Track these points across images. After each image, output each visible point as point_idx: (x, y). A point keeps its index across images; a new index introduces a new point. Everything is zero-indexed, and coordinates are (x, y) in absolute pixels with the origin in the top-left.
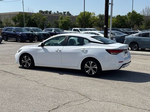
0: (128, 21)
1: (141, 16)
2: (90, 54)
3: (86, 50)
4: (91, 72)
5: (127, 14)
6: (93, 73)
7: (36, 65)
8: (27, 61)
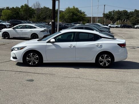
0: (22, 14)
1: (33, 10)
2: (104, 48)
3: (100, 45)
4: (105, 64)
5: (21, 7)
6: (107, 65)
7: (44, 62)
8: (33, 59)
